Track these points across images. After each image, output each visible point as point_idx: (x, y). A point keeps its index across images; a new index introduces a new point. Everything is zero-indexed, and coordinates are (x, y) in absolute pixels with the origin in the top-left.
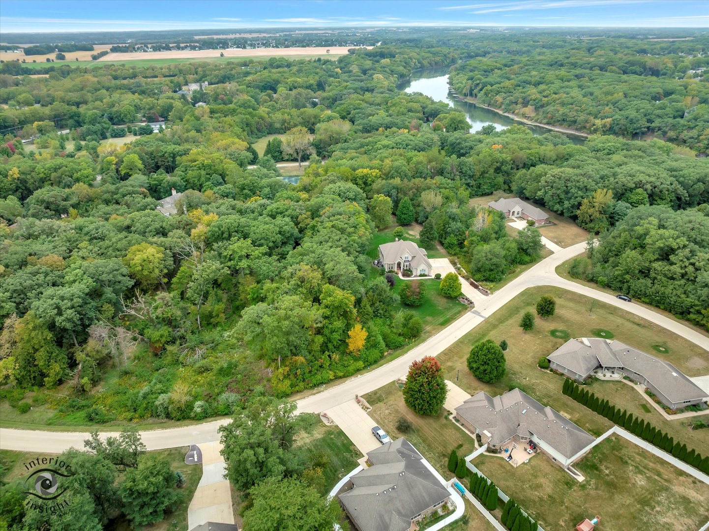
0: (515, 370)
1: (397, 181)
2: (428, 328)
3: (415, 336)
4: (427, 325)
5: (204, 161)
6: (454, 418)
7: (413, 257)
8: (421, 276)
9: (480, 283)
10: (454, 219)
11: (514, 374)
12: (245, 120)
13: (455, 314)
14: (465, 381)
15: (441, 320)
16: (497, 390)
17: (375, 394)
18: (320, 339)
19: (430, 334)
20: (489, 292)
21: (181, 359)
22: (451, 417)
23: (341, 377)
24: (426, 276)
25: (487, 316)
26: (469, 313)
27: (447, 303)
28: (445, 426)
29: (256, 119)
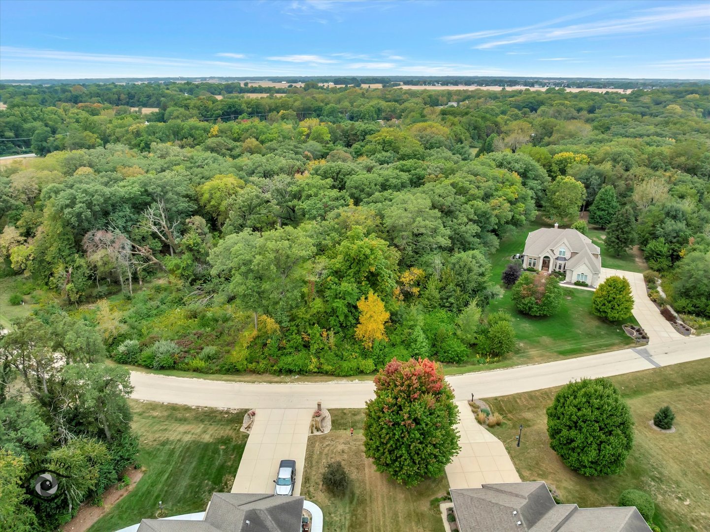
0: (666, 473)
1: (607, 166)
2: (533, 352)
3: (495, 355)
4: (535, 347)
5: (386, 137)
6: (450, 510)
7: (574, 254)
8: (577, 283)
9: (685, 317)
10: (675, 217)
11: (660, 480)
12: (472, 122)
13: (600, 346)
14: (533, 452)
15: (568, 347)
16: (592, 496)
17: (354, 415)
18: (317, 304)
19: (529, 360)
20: (693, 330)
21: (185, 299)
22: (444, 507)
23: (327, 373)
24: (586, 286)
25: (663, 364)
26: (630, 350)
27: (598, 327)
28: (420, 517)
29: (488, 123)
